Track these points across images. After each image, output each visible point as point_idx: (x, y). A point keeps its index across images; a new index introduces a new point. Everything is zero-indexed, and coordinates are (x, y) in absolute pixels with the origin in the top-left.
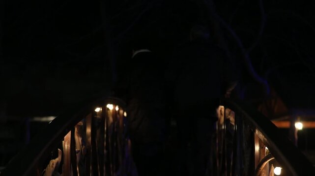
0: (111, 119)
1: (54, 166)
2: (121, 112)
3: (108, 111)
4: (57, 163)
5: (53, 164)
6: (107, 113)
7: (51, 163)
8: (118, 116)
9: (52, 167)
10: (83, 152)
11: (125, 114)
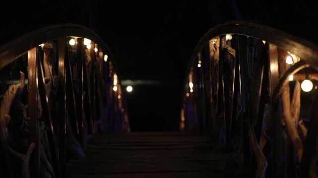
0: (89, 58)
1: (15, 92)
2: (101, 54)
3: (86, 50)
4: (19, 89)
5: (13, 90)
6: (85, 52)
7: (10, 89)
8: (97, 58)
9: (12, 93)
10: (54, 84)
11: (106, 58)
